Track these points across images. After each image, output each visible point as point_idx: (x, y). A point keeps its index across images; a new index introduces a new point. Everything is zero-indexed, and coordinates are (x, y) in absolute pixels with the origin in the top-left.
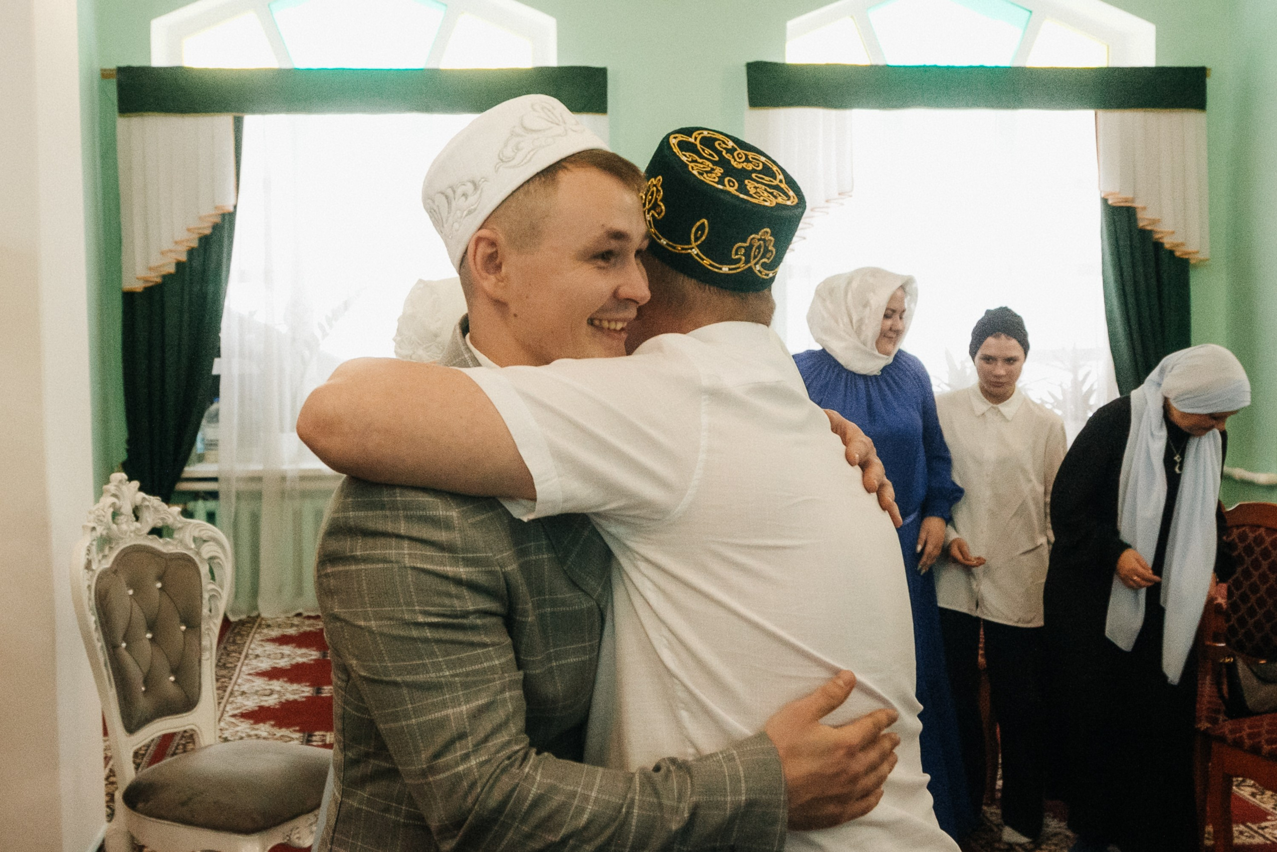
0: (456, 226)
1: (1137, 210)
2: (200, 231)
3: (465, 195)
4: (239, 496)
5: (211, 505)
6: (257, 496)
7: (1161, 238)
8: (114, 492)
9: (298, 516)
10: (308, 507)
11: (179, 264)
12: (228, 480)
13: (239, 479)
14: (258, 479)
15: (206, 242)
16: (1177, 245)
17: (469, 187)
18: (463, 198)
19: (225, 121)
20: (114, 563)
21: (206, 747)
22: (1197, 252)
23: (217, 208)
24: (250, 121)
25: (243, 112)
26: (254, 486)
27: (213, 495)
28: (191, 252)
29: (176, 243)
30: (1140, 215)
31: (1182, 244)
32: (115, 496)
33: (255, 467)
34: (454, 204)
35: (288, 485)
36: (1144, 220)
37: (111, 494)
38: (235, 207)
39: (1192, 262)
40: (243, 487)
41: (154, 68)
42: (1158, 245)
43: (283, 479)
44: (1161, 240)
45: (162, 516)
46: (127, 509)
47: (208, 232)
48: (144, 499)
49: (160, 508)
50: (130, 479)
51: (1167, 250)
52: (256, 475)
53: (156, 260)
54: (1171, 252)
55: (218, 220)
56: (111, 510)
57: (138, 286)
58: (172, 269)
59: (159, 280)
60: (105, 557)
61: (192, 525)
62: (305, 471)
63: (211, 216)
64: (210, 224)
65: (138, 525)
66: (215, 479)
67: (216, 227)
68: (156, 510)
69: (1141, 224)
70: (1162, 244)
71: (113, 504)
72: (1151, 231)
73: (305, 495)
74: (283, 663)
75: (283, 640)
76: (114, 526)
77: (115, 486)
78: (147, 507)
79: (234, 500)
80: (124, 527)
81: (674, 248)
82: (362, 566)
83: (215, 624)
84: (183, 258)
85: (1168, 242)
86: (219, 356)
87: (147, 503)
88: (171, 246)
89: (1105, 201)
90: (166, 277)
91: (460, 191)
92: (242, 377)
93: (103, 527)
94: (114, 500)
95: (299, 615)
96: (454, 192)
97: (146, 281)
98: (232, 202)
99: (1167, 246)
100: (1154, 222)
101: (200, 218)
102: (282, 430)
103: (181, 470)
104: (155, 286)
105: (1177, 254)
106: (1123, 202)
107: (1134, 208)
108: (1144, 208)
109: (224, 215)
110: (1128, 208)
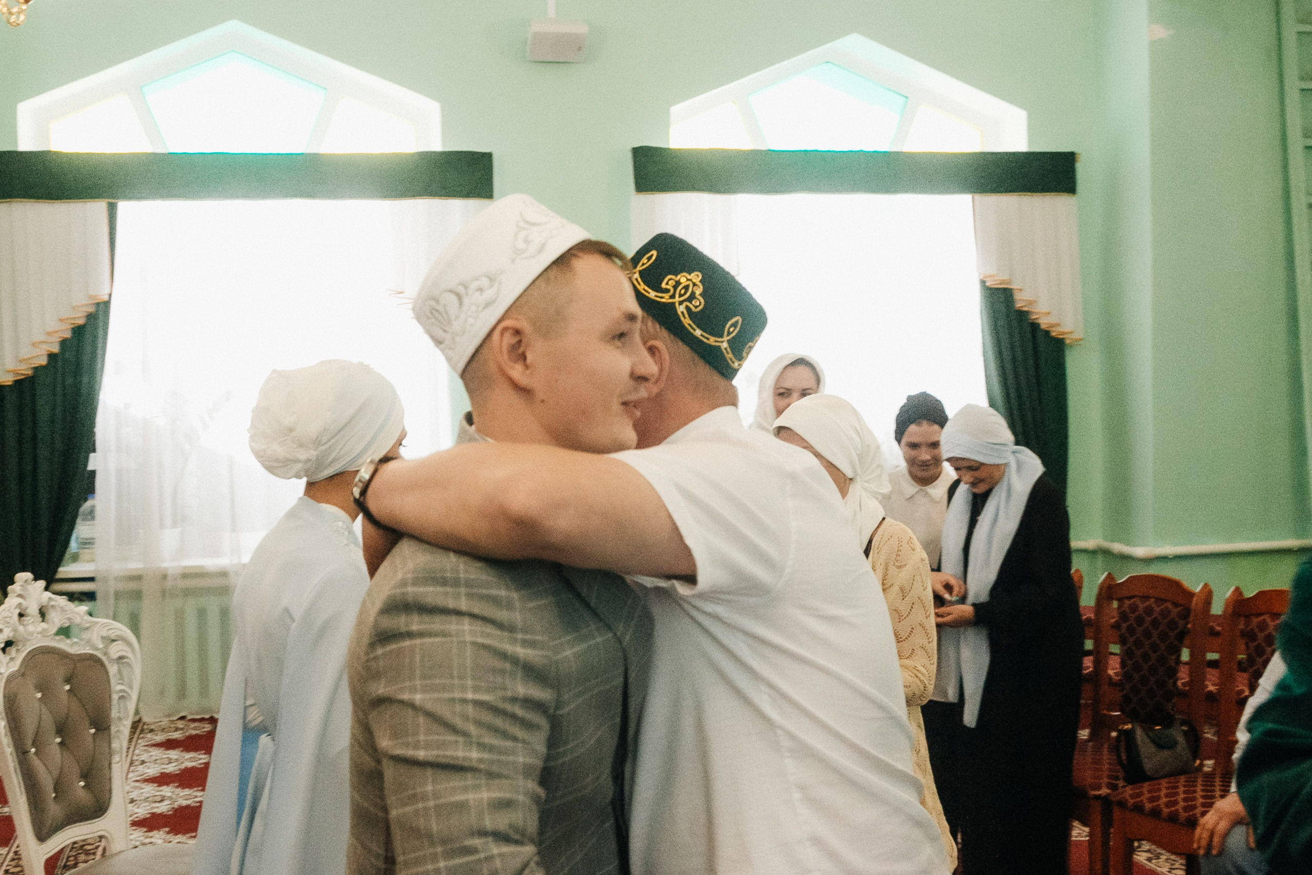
0: (471, 320)
1: (1014, 291)
2: (73, 322)
3: (480, 290)
4: (118, 595)
6: (137, 595)
7: (1036, 319)
8: (20, 593)
9: (180, 615)
10: (191, 607)
11: (52, 356)
12: (105, 580)
13: (117, 579)
14: (138, 578)
15: (78, 331)
16: (1053, 326)
17: (485, 282)
18: (478, 293)
19: (98, 208)
20: (21, 665)
21: (116, 854)
22: (1072, 332)
23: (91, 297)
24: (124, 207)
25: (118, 199)
26: (133, 585)
27: (90, 596)
28: (63, 343)
29: (48, 334)
30: (1017, 296)
31: (1058, 325)
32: (20, 596)
33: (134, 565)
34: (466, 301)
35: (169, 584)
36: (1021, 300)
37: (16, 595)
38: (110, 295)
39: (1068, 341)
40: (121, 586)
41: (21, 153)
42: (1035, 326)
43: (165, 577)
44: (1037, 321)
45: (68, 616)
46: (33, 609)
47: (81, 322)
48: (50, 599)
49: (66, 608)
50: (36, 579)
51: (1043, 330)
52: (135, 573)
53: (26, 352)
54: (1047, 333)
55: (91, 309)
56: (18, 611)
57: (8, 379)
58: (43, 361)
59: (30, 372)
60: (12, 659)
61: (99, 625)
62: (185, 567)
63: (86, 305)
64: (85, 314)
65: (44, 625)
66: (91, 579)
67: (91, 317)
68: (63, 610)
69: (1018, 305)
70: (1039, 325)
71: (20, 605)
72: (1027, 312)
73: (187, 593)
74: (171, 768)
75: (169, 745)
76: (21, 628)
77: (21, 586)
78: (53, 606)
79: (112, 600)
80: (31, 628)
81: (708, 339)
82: (418, 641)
83: (124, 726)
84: (56, 349)
85: (1044, 323)
86: (94, 451)
87: (53, 603)
88: (42, 338)
89: (983, 282)
90: (38, 370)
91: (474, 285)
92: (119, 472)
93: (10, 629)
94: (20, 600)
95: (183, 718)
96: (466, 287)
97: (15, 372)
98: (107, 291)
99: (1043, 326)
100: (1031, 303)
101: (74, 308)
102: (162, 526)
104: (26, 378)
105: (1053, 334)
106: (1001, 284)
107: (1011, 289)
108: (1021, 290)
109: (98, 304)
110: (1005, 290)
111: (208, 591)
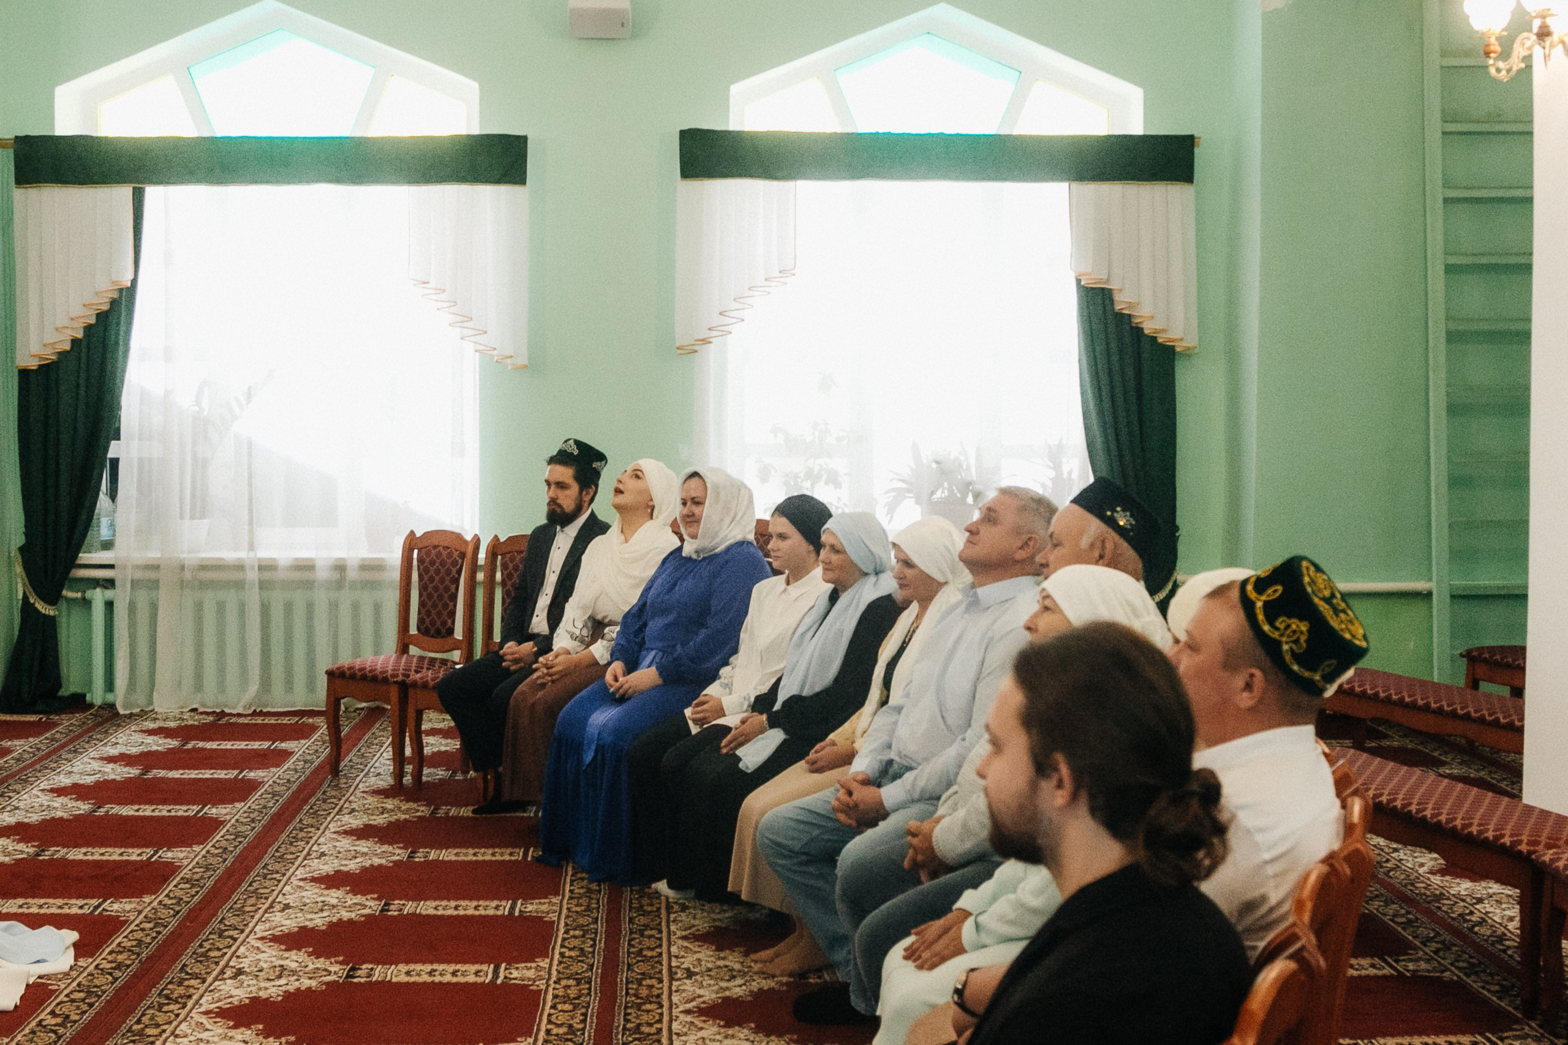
1: (1115, 292)
2: (97, 307)
4: (135, 584)
5: (109, 594)
6: (154, 585)
7: (1140, 323)
9: (199, 607)
10: (210, 599)
11: (75, 342)
12: (124, 568)
13: (137, 567)
14: (156, 568)
15: (103, 317)
16: (1157, 331)
19: (125, 192)
22: (1182, 340)
23: (113, 283)
24: (153, 194)
25: (145, 183)
26: (152, 575)
27: (110, 583)
28: (88, 329)
29: (72, 319)
30: (1117, 297)
31: (1164, 331)
33: (153, 555)
35: (187, 574)
36: (1122, 302)
38: (134, 282)
39: (1178, 349)
40: (139, 575)
41: (58, 137)
42: (1138, 331)
43: (182, 568)
44: (1142, 326)
47: (106, 307)
51: (1147, 336)
52: (155, 563)
53: (51, 337)
54: (1153, 339)
55: (116, 295)
57: (33, 364)
58: (67, 346)
59: (54, 357)
62: (203, 559)
63: (107, 291)
64: (107, 300)
66: (111, 567)
67: (114, 303)
69: (1117, 307)
70: (1142, 329)
72: (1130, 316)
73: (203, 585)
79: (130, 588)
84: (80, 335)
85: (1148, 328)
86: (117, 437)
88: (67, 323)
89: (1078, 281)
90: (62, 354)
92: (141, 460)
95: (194, 710)
97: (41, 359)
98: (131, 276)
99: (1146, 332)
100: (1131, 305)
101: (98, 294)
102: (182, 518)
103: (76, 557)
104: (52, 363)
105: (1160, 340)
106: (1095, 283)
107: (1110, 290)
108: (1121, 290)
109: (121, 290)
110: (1103, 289)
111: (227, 585)
